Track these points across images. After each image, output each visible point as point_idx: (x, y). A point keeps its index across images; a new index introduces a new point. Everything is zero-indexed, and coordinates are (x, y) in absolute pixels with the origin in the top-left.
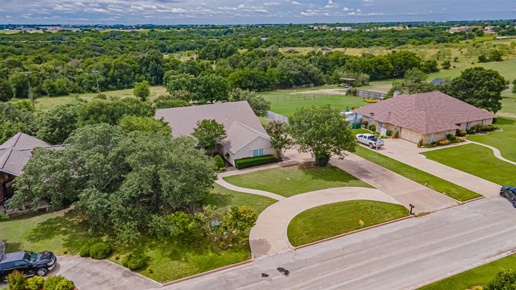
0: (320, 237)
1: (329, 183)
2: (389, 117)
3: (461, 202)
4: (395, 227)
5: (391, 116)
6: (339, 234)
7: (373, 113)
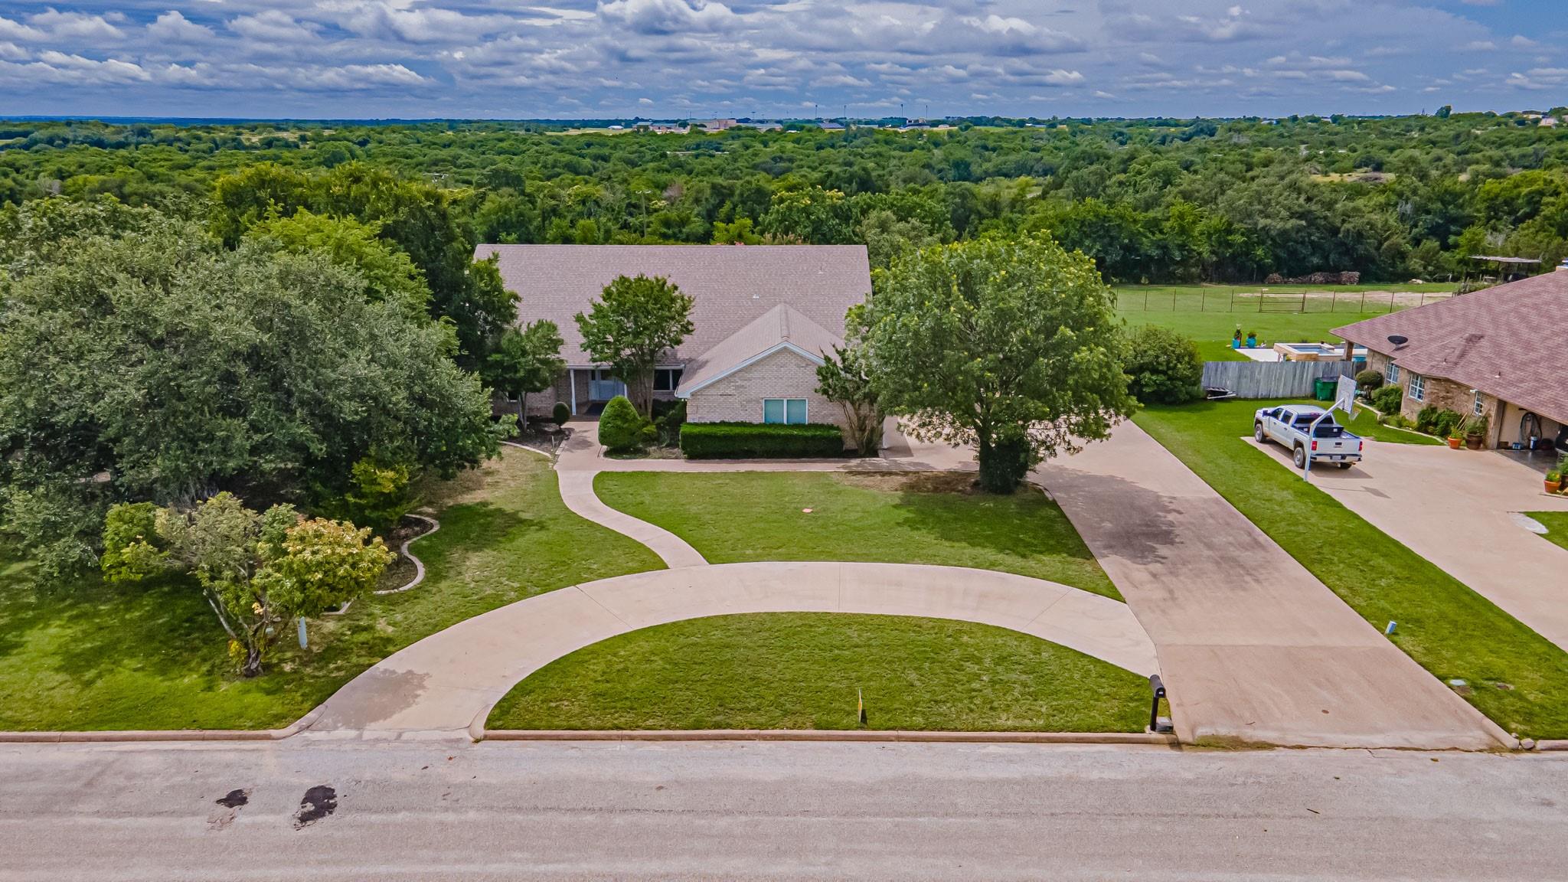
0: (628, 717)
1: (945, 547)
2: (1462, 355)
3: (1510, 740)
4: (1010, 760)
5: (1473, 355)
6: (717, 726)
7: (1405, 340)
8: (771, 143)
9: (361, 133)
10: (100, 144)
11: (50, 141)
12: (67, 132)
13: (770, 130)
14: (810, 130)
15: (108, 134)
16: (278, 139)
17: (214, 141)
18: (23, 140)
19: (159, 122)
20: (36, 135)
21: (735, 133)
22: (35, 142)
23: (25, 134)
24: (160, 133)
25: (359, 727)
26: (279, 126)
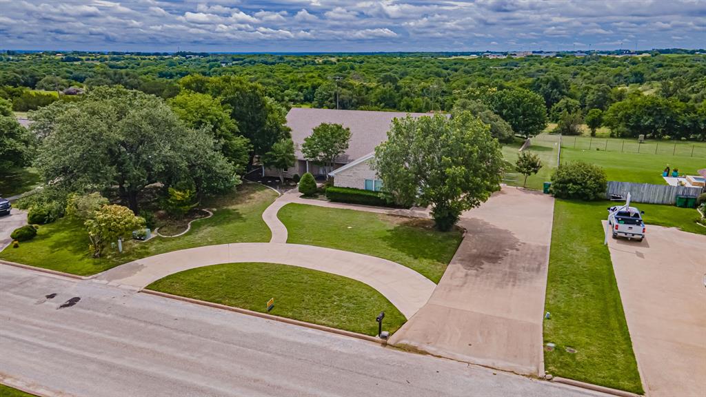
8: (544, 63)
9: (361, 58)
10: (266, 63)
11: (250, 62)
12: (256, 59)
13: (547, 57)
14: (568, 57)
15: (270, 60)
16: (328, 61)
17: (305, 62)
18: (241, 62)
19: (288, 55)
20: (246, 60)
21: (528, 58)
22: (245, 62)
23: (242, 60)
24: (287, 59)
25: (110, 281)
26: (332, 55)
